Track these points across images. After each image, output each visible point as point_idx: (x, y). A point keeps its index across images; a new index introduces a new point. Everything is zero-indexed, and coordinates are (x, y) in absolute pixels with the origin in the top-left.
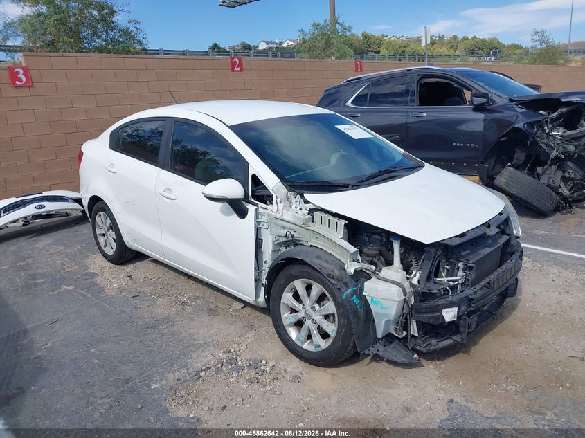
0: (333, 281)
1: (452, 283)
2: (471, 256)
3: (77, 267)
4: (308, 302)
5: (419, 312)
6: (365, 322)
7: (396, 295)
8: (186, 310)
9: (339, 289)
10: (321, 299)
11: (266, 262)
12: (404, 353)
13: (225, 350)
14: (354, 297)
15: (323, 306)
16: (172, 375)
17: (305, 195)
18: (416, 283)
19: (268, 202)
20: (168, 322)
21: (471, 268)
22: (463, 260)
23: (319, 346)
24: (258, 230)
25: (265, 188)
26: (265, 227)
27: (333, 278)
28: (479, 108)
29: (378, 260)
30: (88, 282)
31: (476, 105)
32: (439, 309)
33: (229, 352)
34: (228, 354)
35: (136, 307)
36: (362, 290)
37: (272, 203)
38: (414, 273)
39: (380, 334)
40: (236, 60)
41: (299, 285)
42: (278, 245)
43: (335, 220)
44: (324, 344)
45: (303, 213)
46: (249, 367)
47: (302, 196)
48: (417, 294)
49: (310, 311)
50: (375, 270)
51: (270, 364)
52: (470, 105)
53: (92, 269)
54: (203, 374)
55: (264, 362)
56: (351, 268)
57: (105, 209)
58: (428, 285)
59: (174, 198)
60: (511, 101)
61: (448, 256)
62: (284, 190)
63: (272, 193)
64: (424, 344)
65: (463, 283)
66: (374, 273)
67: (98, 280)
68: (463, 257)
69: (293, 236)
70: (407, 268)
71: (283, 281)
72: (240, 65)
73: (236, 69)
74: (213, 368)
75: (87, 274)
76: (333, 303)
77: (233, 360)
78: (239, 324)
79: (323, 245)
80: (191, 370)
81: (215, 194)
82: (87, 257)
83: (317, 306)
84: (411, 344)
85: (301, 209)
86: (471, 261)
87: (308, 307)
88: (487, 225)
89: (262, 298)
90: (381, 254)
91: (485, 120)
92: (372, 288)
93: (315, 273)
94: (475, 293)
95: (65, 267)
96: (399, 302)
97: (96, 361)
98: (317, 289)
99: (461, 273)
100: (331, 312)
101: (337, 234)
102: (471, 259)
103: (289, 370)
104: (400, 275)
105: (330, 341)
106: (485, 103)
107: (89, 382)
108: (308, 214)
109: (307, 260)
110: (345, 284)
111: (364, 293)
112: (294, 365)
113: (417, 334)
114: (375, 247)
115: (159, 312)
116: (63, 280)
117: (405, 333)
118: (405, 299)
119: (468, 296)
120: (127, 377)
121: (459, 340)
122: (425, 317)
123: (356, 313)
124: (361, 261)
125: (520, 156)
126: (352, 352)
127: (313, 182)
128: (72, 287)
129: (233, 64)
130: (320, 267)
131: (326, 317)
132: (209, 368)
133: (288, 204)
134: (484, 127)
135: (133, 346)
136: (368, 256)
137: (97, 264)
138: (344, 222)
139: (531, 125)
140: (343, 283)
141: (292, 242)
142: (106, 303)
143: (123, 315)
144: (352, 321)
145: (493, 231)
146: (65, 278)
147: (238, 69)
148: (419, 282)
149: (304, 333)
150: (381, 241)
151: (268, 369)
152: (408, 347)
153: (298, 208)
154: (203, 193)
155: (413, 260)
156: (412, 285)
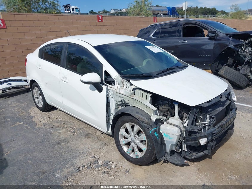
0: (145, 125)
1: (203, 125)
2: (213, 112)
3: (25, 113)
4: (132, 134)
5: (187, 140)
6: (161, 145)
7: (177, 132)
8: (75, 135)
9: (148, 128)
10: (139, 133)
11: (112, 114)
12: (180, 159)
13: (92, 156)
14: (156, 132)
15: (140, 136)
16: (66, 169)
17: (131, 81)
18: (186, 126)
19: (113, 84)
20: (66, 141)
21: (213, 118)
22: (209, 113)
23: (138, 156)
24: (108, 98)
25: (111, 77)
26: (111, 96)
27: (145, 123)
28: (211, 38)
29: (167, 113)
30: (30, 121)
31: (210, 37)
32: (198, 139)
33: (95, 157)
34: (94, 159)
35: (51, 134)
36: (159, 129)
37: (115, 85)
38: (185, 120)
39: (168, 150)
40: (100, 16)
41: (128, 125)
42: (118, 106)
43: (146, 94)
44: (140, 155)
45: (130, 90)
46: (104, 165)
47: (129, 81)
48: (187, 131)
49: (134, 139)
50: (166, 119)
51: (114, 164)
52: (207, 37)
53: (32, 114)
54: (81, 169)
55: (111, 163)
56: (154, 119)
57: (37, 86)
58: (192, 127)
59: (68, 81)
60: (227, 35)
61: (202, 112)
62: (120, 78)
63: (115, 80)
64: (189, 155)
65: (209, 125)
66: (165, 120)
67: (34, 120)
68: (209, 112)
69: (125, 101)
70: (181, 118)
71: (120, 124)
72: (102, 19)
73: (100, 21)
74: (86, 166)
75: (29, 117)
76: (145, 135)
77: (96, 162)
78: (100, 143)
79: (140, 106)
80: (75, 167)
81: (87, 80)
82: (30, 108)
83: (137, 136)
84: (183, 155)
85: (129, 88)
86: (213, 114)
87: (133, 137)
88: (221, 96)
89: (110, 131)
90: (168, 110)
91: (214, 44)
92: (165, 129)
93: (136, 120)
94: (215, 130)
95: (19, 113)
96: (178, 136)
97: (30, 162)
98: (136, 128)
99: (208, 120)
100: (144, 139)
101: (147, 101)
102: (213, 113)
103: (123, 167)
104: (178, 122)
105: (143, 154)
106: (214, 36)
107: (25, 173)
108: (132, 90)
109: (132, 114)
110: (151, 126)
111: (160, 131)
112: (126, 164)
113: (186, 150)
114: (165, 107)
115: (62, 136)
116: (18, 120)
117: (181, 150)
118: (181, 134)
119: (212, 132)
120: (44, 171)
121: (207, 153)
122: (191, 143)
123: (156, 141)
124: (159, 115)
125: (231, 61)
126: (154, 159)
127: (134, 74)
128: (22, 123)
129: (99, 19)
130: (138, 118)
131: (141, 142)
132: (85, 166)
133: (122, 85)
134: (214, 48)
135: (48, 153)
136: (162, 111)
137: (35, 112)
138: (150, 95)
139: (236, 46)
140: (150, 126)
141: (124, 104)
142: (37, 131)
143: (45, 137)
144: (155, 145)
145: (224, 99)
146: (19, 119)
147: (101, 21)
148: (188, 125)
149: (130, 149)
150: (168, 104)
151: (113, 167)
152: (182, 157)
153: (127, 88)
154: (81, 80)
155: (184, 113)
156: (184, 127)
